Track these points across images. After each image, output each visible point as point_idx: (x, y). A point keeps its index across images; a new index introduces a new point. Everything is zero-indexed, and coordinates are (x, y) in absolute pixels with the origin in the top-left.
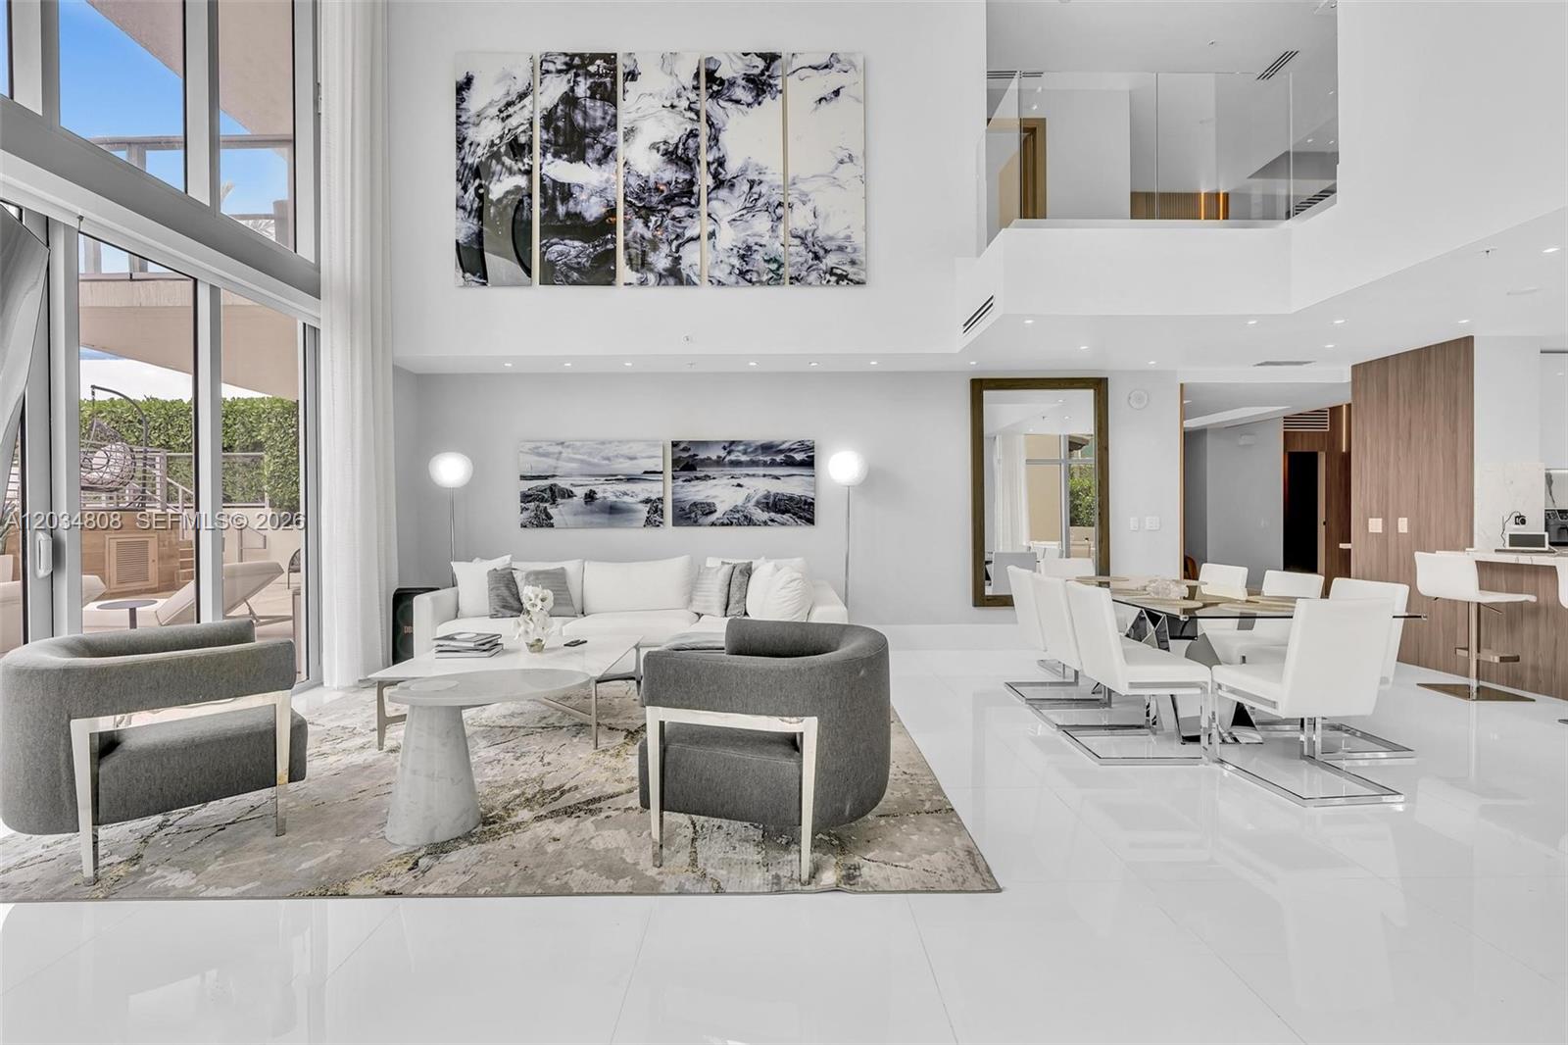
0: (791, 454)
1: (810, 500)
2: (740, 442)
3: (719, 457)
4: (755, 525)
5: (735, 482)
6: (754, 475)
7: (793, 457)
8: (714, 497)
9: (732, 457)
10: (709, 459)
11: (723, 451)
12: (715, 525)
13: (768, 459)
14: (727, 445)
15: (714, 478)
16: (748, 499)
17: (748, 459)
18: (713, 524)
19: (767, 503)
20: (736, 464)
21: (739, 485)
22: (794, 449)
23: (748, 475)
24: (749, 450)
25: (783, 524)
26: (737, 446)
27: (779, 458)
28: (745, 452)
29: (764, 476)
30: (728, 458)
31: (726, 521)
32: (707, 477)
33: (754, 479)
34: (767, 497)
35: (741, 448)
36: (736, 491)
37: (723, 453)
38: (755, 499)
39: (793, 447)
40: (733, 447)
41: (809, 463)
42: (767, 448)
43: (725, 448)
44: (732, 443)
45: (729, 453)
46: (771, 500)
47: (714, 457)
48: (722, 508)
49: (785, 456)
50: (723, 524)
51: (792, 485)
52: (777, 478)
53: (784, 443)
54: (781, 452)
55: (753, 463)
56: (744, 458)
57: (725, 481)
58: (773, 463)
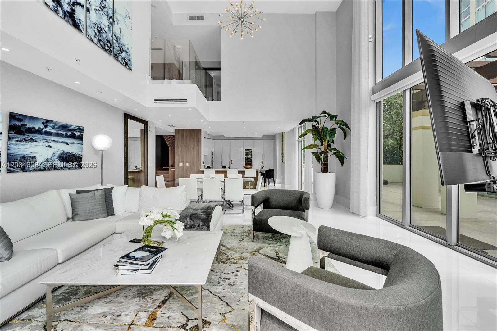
0: (74, 132)
1: (80, 156)
2: (52, 121)
3: (39, 128)
4: (57, 170)
5: (47, 144)
6: (57, 141)
7: (75, 134)
8: (36, 153)
9: (47, 129)
10: (34, 128)
11: (42, 125)
12: (36, 171)
13: (64, 133)
14: (45, 121)
15: (36, 141)
16: (54, 155)
17: (55, 132)
18: (35, 170)
19: (63, 157)
20: (50, 134)
21: (49, 147)
22: (76, 130)
23: (54, 141)
24: (56, 127)
25: (70, 169)
26: (50, 123)
27: (69, 133)
28: (53, 128)
29: (62, 142)
30: (45, 130)
31: (42, 168)
32: (32, 140)
33: (57, 143)
34: (62, 154)
35: (52, 125)
36: (48, 150)
37: (42, 126)
38: (57, 155)
39: (76, 128)
40: (48, 124)
41: (81, 138)
42: (64, 127)
43: (43, 123)
44: (48, 121)
45: (46, 127)
46: (64, 156)
47: (37, 128)
48: (40, 160)
49: (72, 133)
50: (40, 170)
51: (73, 148)
52: (67, 144)
53: (72, 125)
54: (70, 130)
55: (57, 135)
56: (53, 131)
57: (42, 143)
58: (67, 136)
